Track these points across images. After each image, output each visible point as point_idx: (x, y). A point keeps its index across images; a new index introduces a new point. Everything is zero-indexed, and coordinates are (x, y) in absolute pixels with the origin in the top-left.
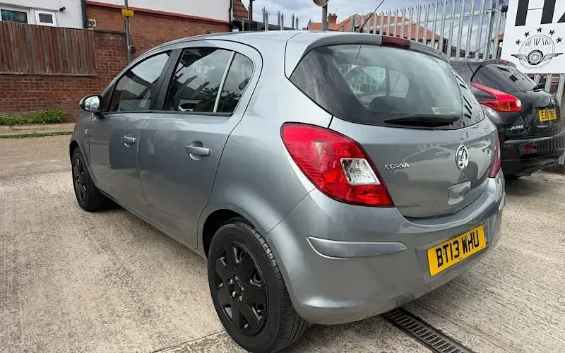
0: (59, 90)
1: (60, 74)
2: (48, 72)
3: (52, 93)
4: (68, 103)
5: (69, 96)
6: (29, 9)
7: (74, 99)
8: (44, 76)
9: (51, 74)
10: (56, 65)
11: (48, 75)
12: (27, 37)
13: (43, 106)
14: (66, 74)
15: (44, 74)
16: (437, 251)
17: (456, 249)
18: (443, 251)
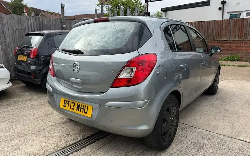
0: (240, 46)
1: (242, 39)
2: (236, 38)
3: (236, 48)
4: (243, 52)
5: (245, 49)
6: (242, 12)
7: (246, 51)
8: (233, 41)
9: (237, 40)
10: (241, 35)
11: (236, 40)
12: (230, 25)
13: (231, 53)
14: (244, 39)
15: (234, 39)
16: (65, 100)
17: (73, 106)
18: (67, 102)
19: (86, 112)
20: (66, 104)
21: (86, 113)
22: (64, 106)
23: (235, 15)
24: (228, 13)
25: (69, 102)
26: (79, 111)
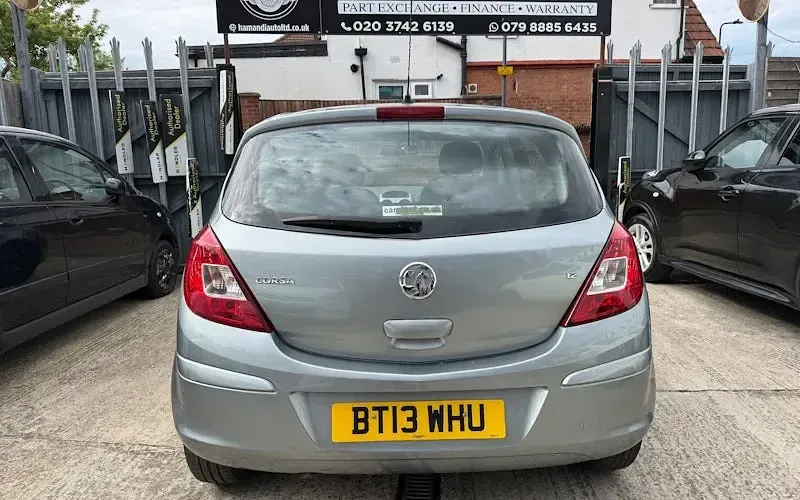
6: (405, 82)
16: (356, 410)
17: (409, 419)
18: (373, 414)
19: (476, 423)
20: (365, 420)
21: (481, 428)
22: (356, 431)
23: (390, 90)
24: (375, 81)
25: (381, 410)
26: (441, 430)
